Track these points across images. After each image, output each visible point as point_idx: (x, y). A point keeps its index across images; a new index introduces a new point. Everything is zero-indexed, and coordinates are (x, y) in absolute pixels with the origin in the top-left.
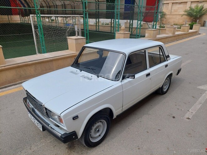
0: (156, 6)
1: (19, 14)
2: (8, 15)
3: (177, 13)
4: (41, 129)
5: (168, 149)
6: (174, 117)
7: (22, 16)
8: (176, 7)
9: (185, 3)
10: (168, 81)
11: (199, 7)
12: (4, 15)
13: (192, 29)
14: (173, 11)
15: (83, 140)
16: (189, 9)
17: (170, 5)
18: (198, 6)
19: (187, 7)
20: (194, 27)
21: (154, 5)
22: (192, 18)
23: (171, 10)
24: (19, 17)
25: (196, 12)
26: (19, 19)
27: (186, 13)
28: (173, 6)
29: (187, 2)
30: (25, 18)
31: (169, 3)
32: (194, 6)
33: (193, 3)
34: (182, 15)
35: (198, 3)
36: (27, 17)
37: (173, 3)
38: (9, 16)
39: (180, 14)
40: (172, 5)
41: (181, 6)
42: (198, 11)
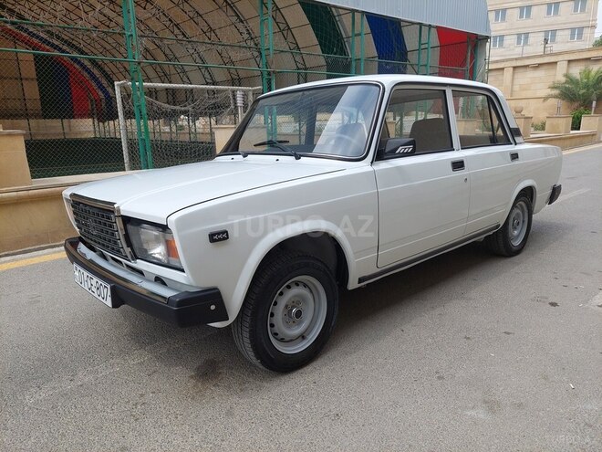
0: (468, 66)
1: (91, 116)
2: (62, 117)
3: (529, 94)
4: (109, 302)
5: (546, 378)
6: (554, 304)
7: (98, 119)
8: (525, 78)
9: (550, 67)
10: (523, 212)
11: (593, 73)
12: (50, 117)
13: (579, 129)
14: (516, 88)
15: (246, 334)
16: (563, 79)
17: (508, 73)
18: (590, 72)
19: (559, 75)
20: (584, 120)
21: (463, 64)
22: (576, 104)
23: (512, 85)
24: (91, 123)
25: (587, 86)
26: (92, 129)
27: (556, 92)
28: (516, 76)
29: (556, 63)
30: (106, 124)
31: (503, 69)
32: (576, 71)
33: (573, 65)
34: (546, 99)
35: (589, 63)
36: (111, 122)
37: (515, 68)
38: (65, 121)
39: (538, 95)
40: (514, 74)
41: (540, 73)
42: (591, 83)
